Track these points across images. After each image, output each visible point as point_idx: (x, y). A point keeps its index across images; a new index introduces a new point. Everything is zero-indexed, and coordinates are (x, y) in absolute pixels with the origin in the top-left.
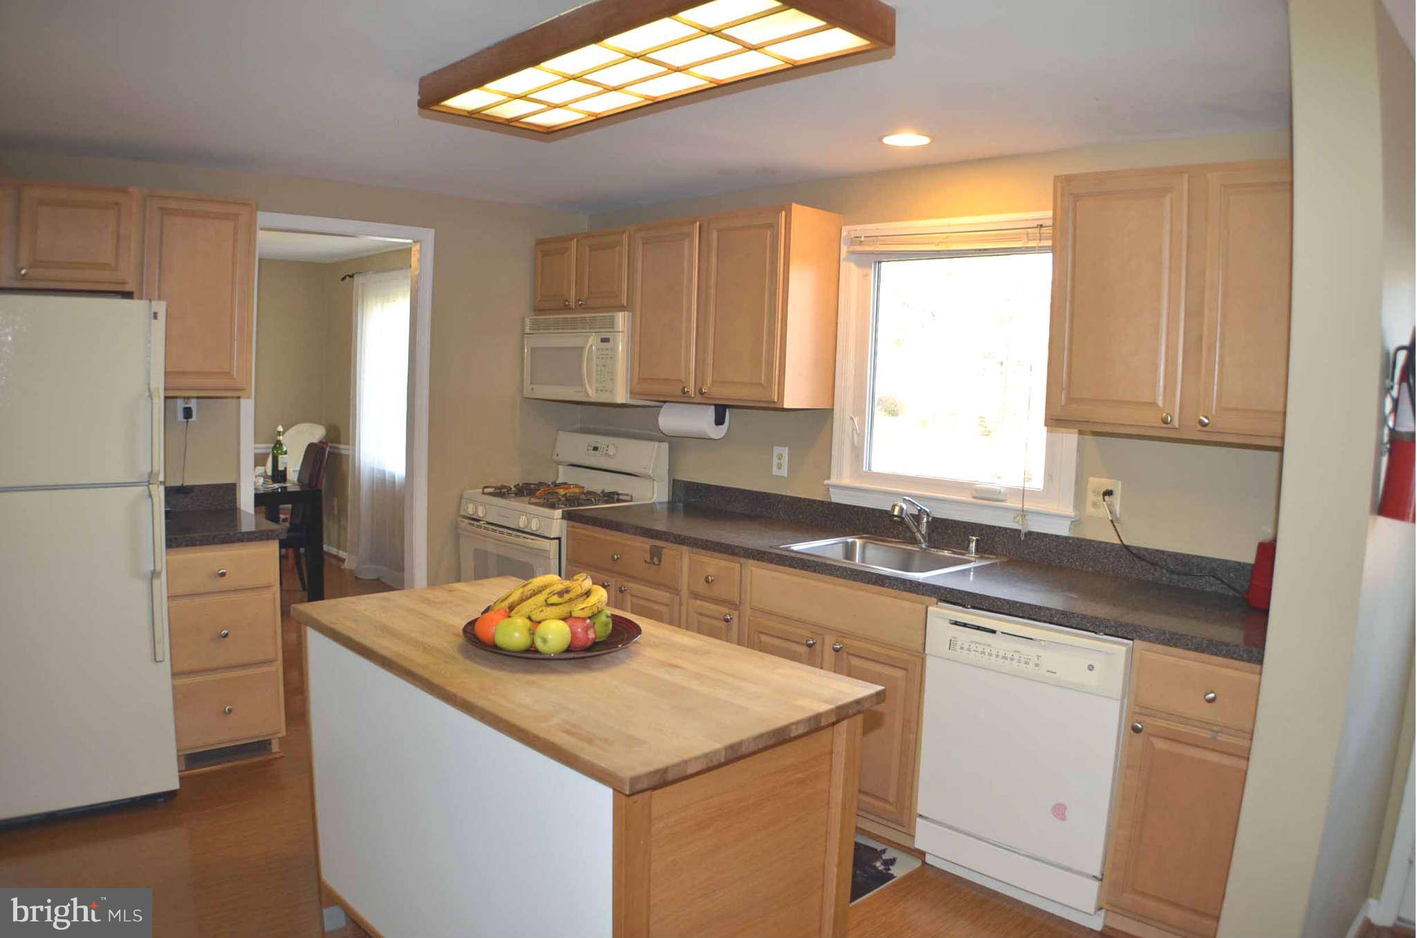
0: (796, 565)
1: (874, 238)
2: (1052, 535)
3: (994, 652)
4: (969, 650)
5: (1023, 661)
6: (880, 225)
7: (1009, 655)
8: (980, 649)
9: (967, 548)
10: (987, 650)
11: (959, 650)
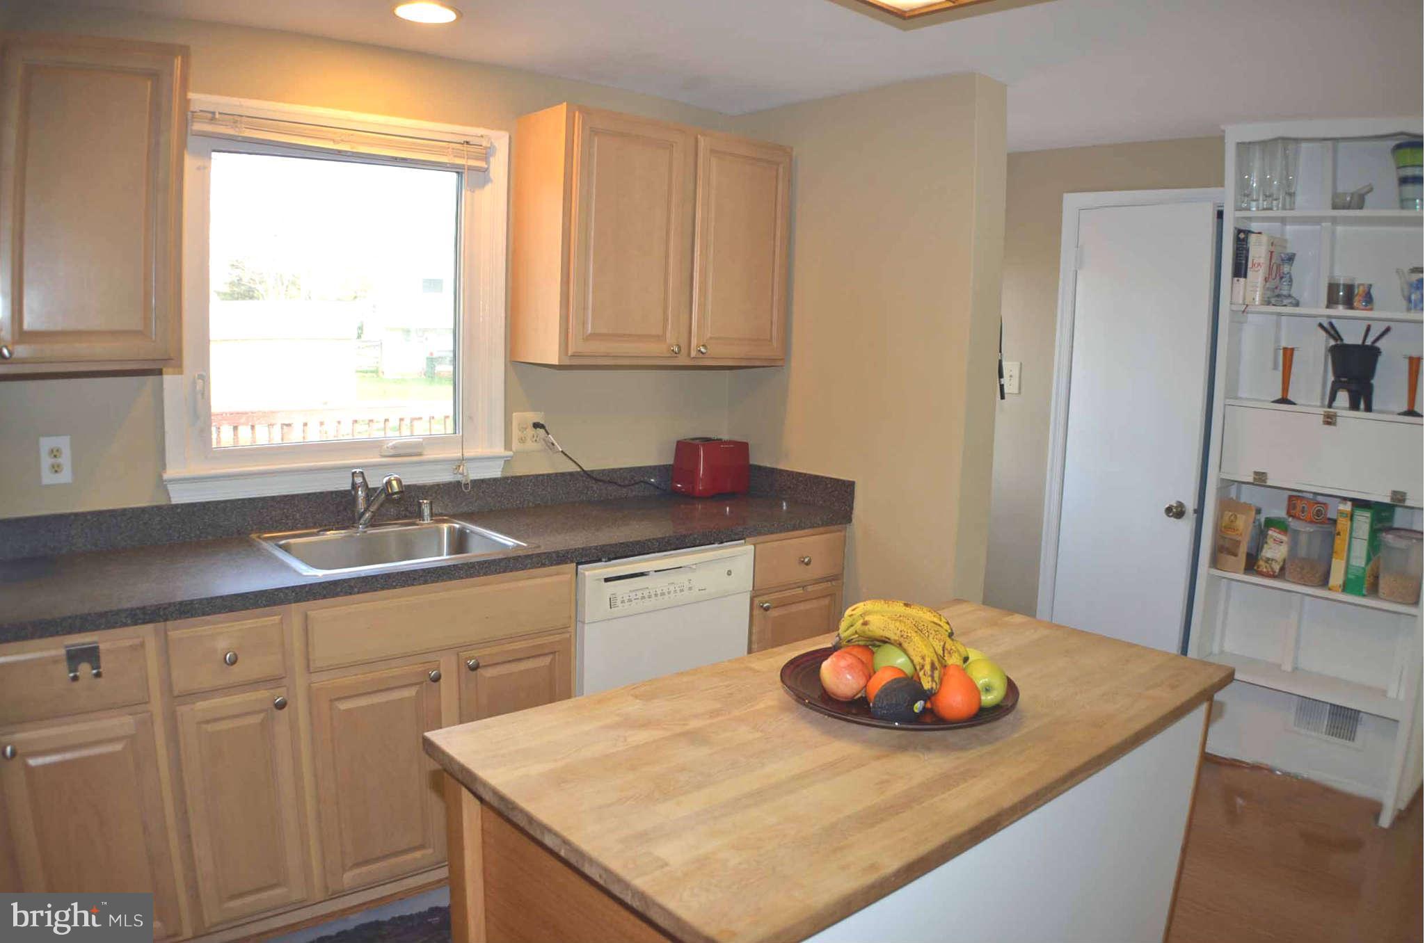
0: (394, 584)
1: (236, 119)
2: (489, 479)
3: (653, 593)
4: (630, 600)
5: (678, 589)
6: (235, 101)
7: (665, 590)
8: (640, 595)
9: (420, 515)
10: (646, 593)
11: (620, 605)
